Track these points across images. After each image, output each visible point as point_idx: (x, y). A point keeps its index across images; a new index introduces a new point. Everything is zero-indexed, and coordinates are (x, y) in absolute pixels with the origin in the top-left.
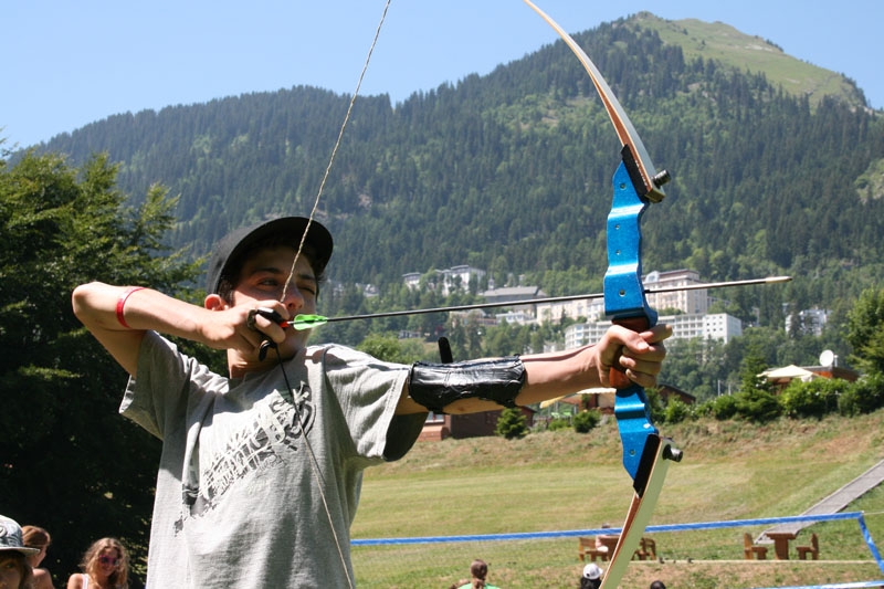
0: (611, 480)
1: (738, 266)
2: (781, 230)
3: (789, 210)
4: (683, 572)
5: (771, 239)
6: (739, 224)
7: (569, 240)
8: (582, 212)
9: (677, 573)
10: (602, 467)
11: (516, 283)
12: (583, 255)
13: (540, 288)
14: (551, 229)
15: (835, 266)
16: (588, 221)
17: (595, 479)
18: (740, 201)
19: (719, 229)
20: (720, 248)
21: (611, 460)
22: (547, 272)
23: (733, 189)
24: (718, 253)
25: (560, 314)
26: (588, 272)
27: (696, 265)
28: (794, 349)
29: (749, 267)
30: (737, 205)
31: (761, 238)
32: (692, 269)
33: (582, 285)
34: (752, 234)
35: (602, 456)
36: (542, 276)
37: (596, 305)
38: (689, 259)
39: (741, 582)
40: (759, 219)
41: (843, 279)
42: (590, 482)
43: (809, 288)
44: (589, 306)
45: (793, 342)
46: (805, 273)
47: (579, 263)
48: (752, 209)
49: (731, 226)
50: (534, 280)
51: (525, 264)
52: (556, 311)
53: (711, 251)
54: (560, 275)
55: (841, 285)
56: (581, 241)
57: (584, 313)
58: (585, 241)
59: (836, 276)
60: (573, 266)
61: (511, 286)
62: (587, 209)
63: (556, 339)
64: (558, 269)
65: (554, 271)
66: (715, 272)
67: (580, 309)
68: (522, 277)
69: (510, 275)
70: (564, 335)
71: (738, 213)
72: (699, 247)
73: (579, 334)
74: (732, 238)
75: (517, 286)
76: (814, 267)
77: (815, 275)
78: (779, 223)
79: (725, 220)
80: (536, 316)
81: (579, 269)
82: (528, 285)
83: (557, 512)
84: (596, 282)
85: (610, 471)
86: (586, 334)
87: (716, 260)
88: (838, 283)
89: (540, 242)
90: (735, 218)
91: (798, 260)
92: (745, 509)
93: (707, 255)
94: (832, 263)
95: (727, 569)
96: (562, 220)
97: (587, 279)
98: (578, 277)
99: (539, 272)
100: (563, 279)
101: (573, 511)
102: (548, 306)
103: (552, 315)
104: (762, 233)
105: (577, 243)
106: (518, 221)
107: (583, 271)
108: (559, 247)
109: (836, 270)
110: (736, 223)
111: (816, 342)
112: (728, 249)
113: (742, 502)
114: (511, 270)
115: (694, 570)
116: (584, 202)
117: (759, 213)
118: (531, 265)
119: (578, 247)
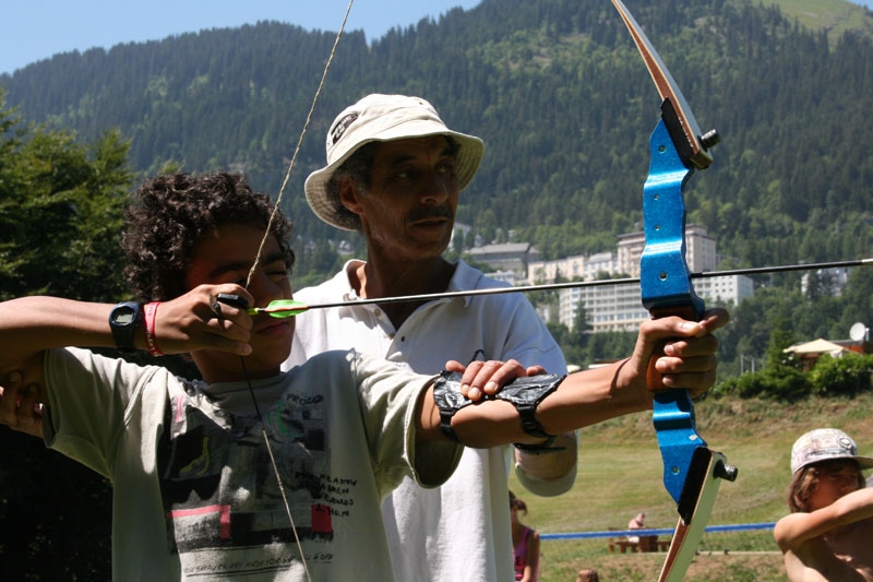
0: (632, 463)
1: (750, 220)
2: (796, 180)
3: (805, 158)
4: (720, 564)
5: (786, 190)
6: (751, 174)
7: (563, 192)
8: (577, 161)
9: (714, 565)
10: (620, 449)
11: (505, 239)
12: (579, 208)
13: (532, 244)
14: (544, 179)
15: (856, 220)
16: (584, 171)
17: (613, 462)
18: (752, 148)
19: (728, 179)
20: (730, 201)
21: (628, 442)
22: (539, 228)
23: (743, 135)
24: (728, 206)
25: (554, 273)
26: (585, 226)
27: (703, 218)
28: (811, 312)
29: (761, 221)
30: (748, 153)
31: (775, 189)
32: (699, 223)
33: (578, 241)
34: (765, 184)
35: (617, 437)
36: (534, 231)
37: (593, 263)
38: (695, 213)
39: (781, 574)
40: (772, 167)
41: (865, 234)
42: (607, 466)
43: (828, 244)
44: (585, 265)
45: (810, 303)
46: (823, 228)
47: (574, 218)
48: (765, 157)
49: (742, 175)
50: (526, 235)
51: (515, 218)
52: (550, 270)
53: (719, 203)
54: (554, 230)
55: (863, 240)
56: (577, 193)
57: (581, 272)
58: (581, 193)
59: (857, 231)
60: (567, 221)
61: (500, 242)
62: (583, 157)
63: (550, 301)
64: (552, 223)
65: (547, 226)
66: (724, 227)
67: (575, 268)
68: (511, 233)
69: (499, 231)
70: (558, 296)
71: (749, 162)
72: (707, 199)
73: (575, 296)
74: (743, 189)
75: (506, 242)
76: (833, 221)
77: (834, 230)
78: (794, 172)
79: (735, 169)
80: (527, 276)
81: (574, 223)
82: (519, 242)
83: (575, 498)
84: (593, 238)
85: (627, 453)
86: (583, 295)
87: (725, 213)
88: (860, 239)
89: (531, 194)
90: (746, 167)
91: (815, 214)
92: (775, 496)
93: (715, 208)
94: (852, 216)
95: (767, 561)
96: (555, 170)
97: (583, 235)
98: (575, 233)
99: (530, 228)
100: (556, 235)
101: (592, 497)
102: (540, 265)
103: (545, 275)
104: (775, 184)
105: (572, 195)
106: (507, 170)
107: (578, 226)
108: (552, 200)
109: (857, 224)
110: (747, 172)
111: (835, 303)
112: (739, 201)
113: (771, 488)
114: (500, 224)
115: (731, 562)
116: (580, 150)
117: (773, 162)
118: (522, 220)
119: (573, 200)
